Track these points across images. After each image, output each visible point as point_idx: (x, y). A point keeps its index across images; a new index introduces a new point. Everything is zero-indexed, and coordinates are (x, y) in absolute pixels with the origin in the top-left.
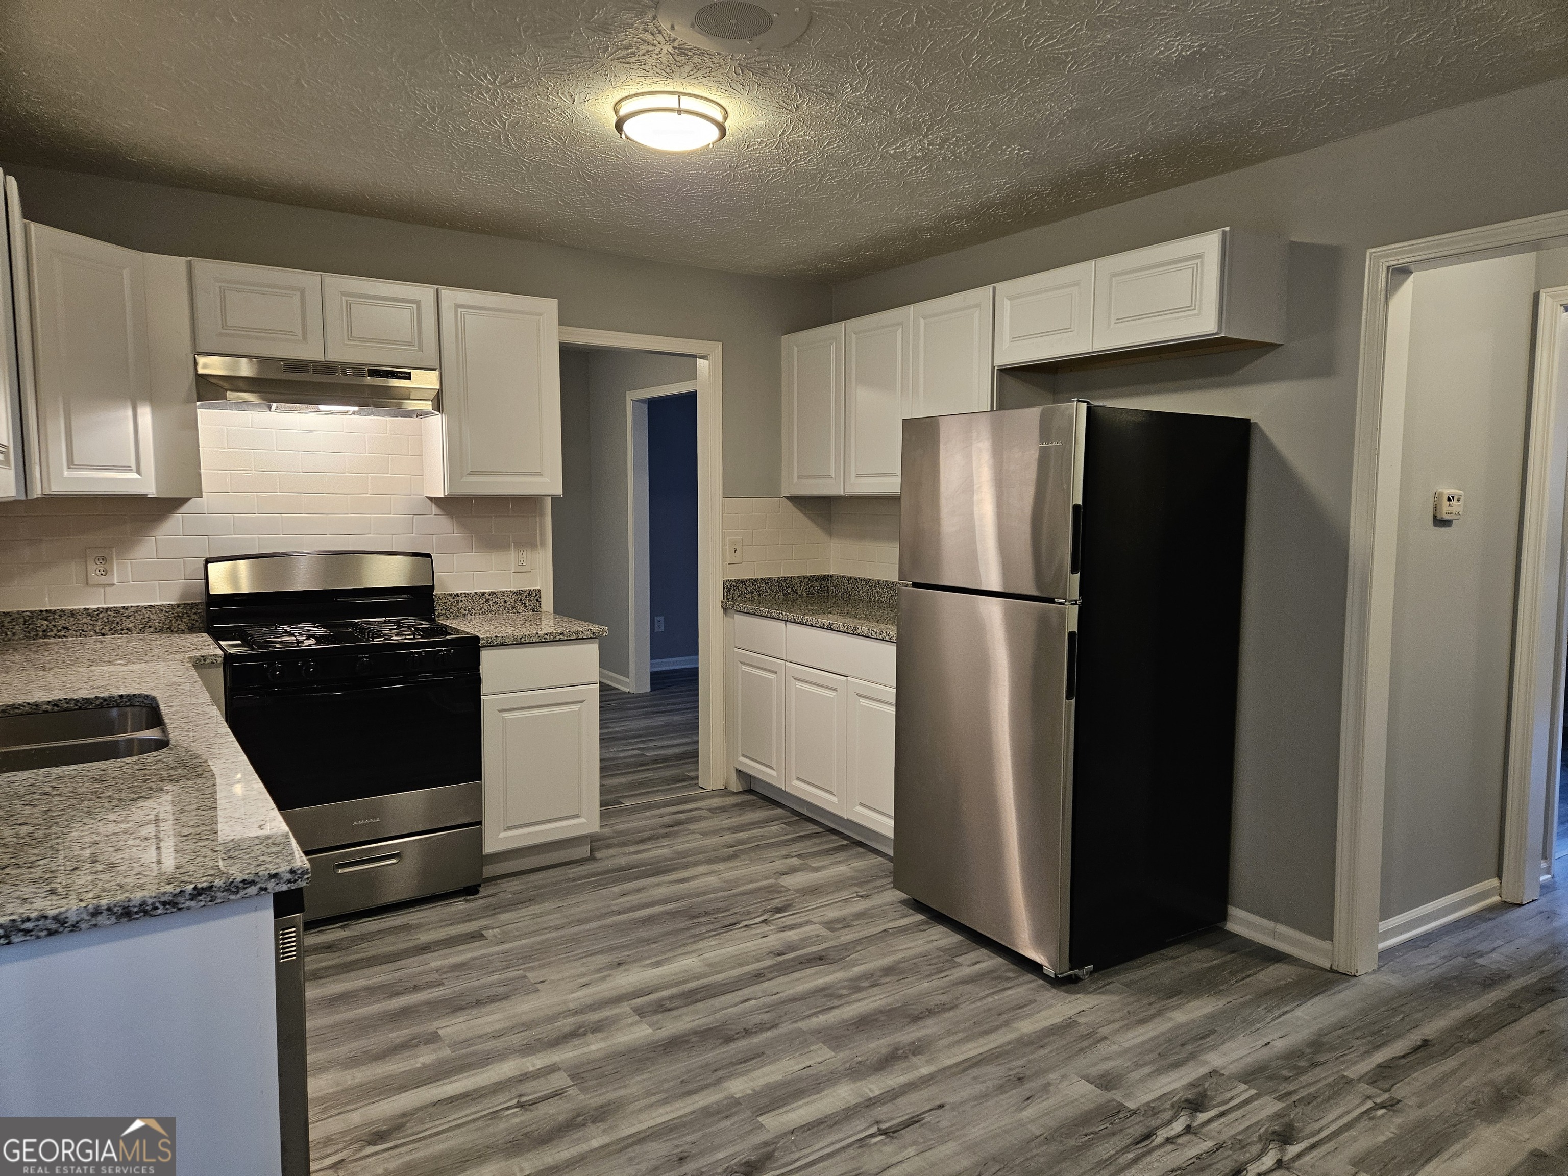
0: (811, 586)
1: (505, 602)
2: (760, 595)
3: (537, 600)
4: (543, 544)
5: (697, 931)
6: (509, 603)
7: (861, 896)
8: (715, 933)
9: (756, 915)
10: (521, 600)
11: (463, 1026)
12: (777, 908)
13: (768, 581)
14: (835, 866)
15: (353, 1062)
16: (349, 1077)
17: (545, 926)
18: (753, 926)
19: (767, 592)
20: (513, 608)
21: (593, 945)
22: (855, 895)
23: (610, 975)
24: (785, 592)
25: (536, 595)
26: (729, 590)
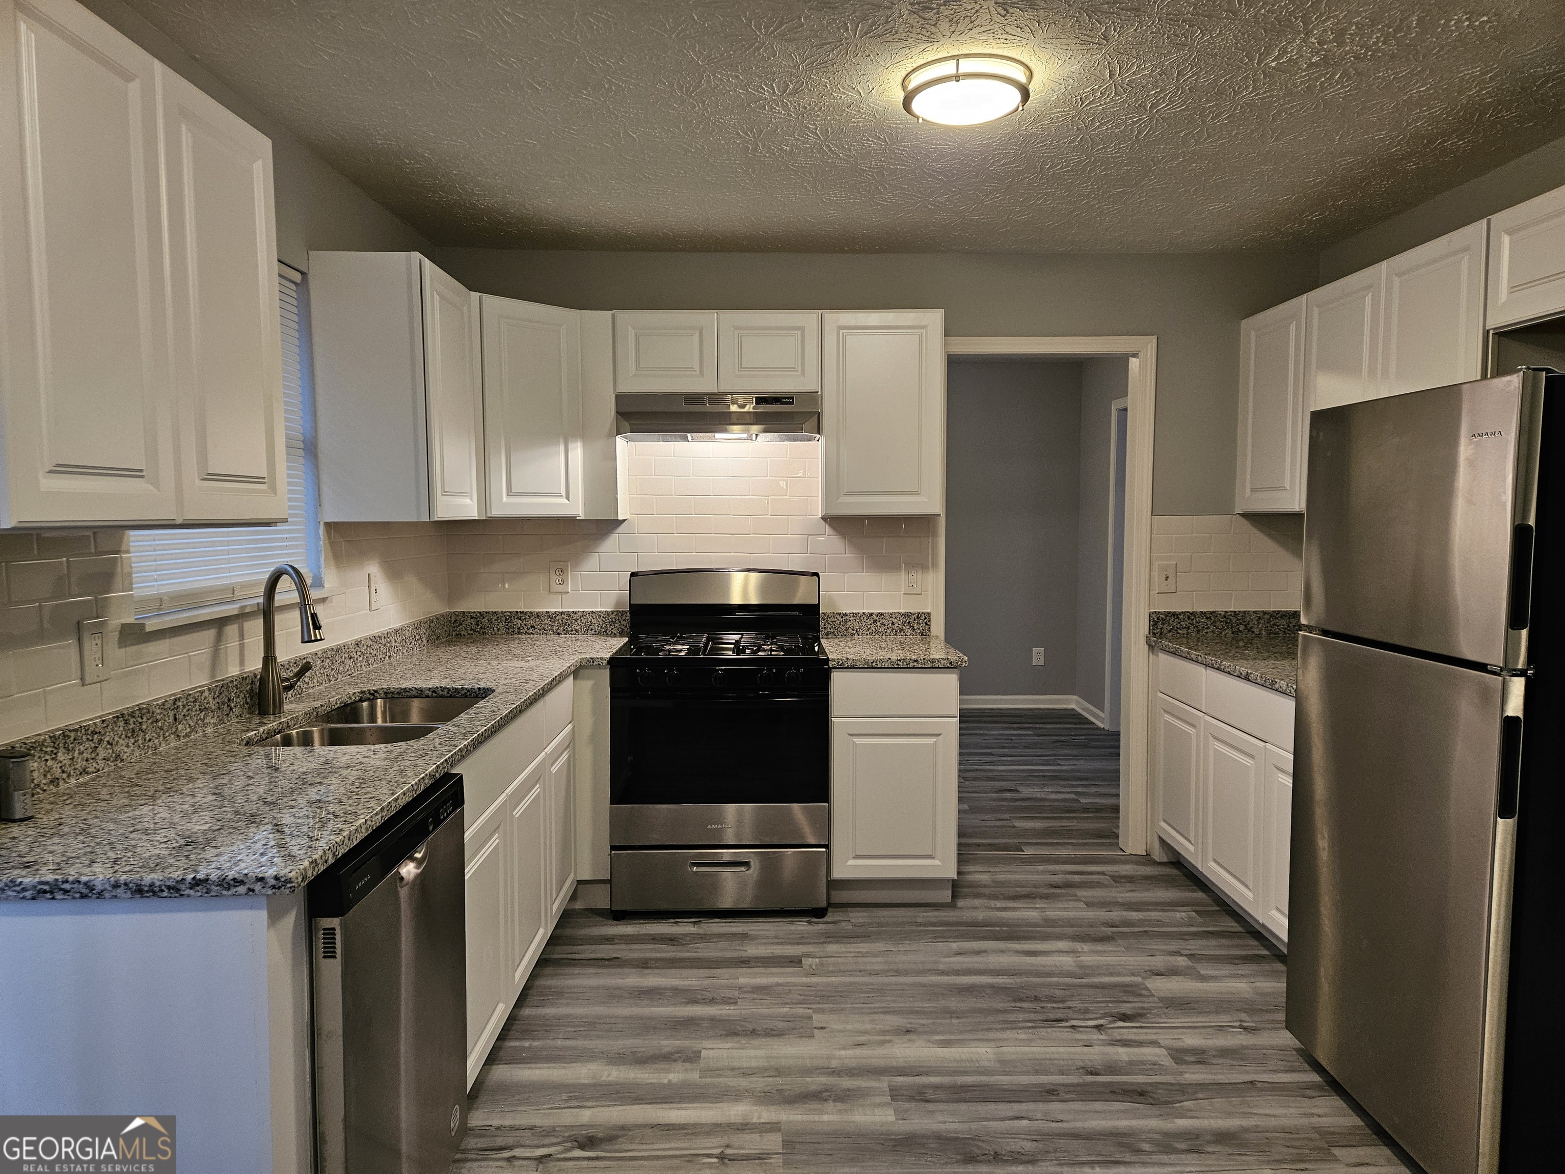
0: (1274, 625)
1: (893, 624)
2: (1198, 631)
3: (926, 624)
4: (935, 565)
5: (1012, 1017)
6: (897, 625)
7: (1245, 1028)
8: (1030, 1024)
9: (1094, 1016)
10: (909, 622)
11: (725, 1053)
12: (1124, 1015)
13: (1210, 616)
14: (1233, 980)
15: (618, 1059)
16: (606, 1073)
17: (862, 968)
18: (1081, 1029)
19: (1208, 628)
20: (901, 630)
21: (894, 1001)
22: (1237, 1024)
23: (890, 1041)
24: (1235, 629)
25: (925, 618)
26: (1156, 623)
